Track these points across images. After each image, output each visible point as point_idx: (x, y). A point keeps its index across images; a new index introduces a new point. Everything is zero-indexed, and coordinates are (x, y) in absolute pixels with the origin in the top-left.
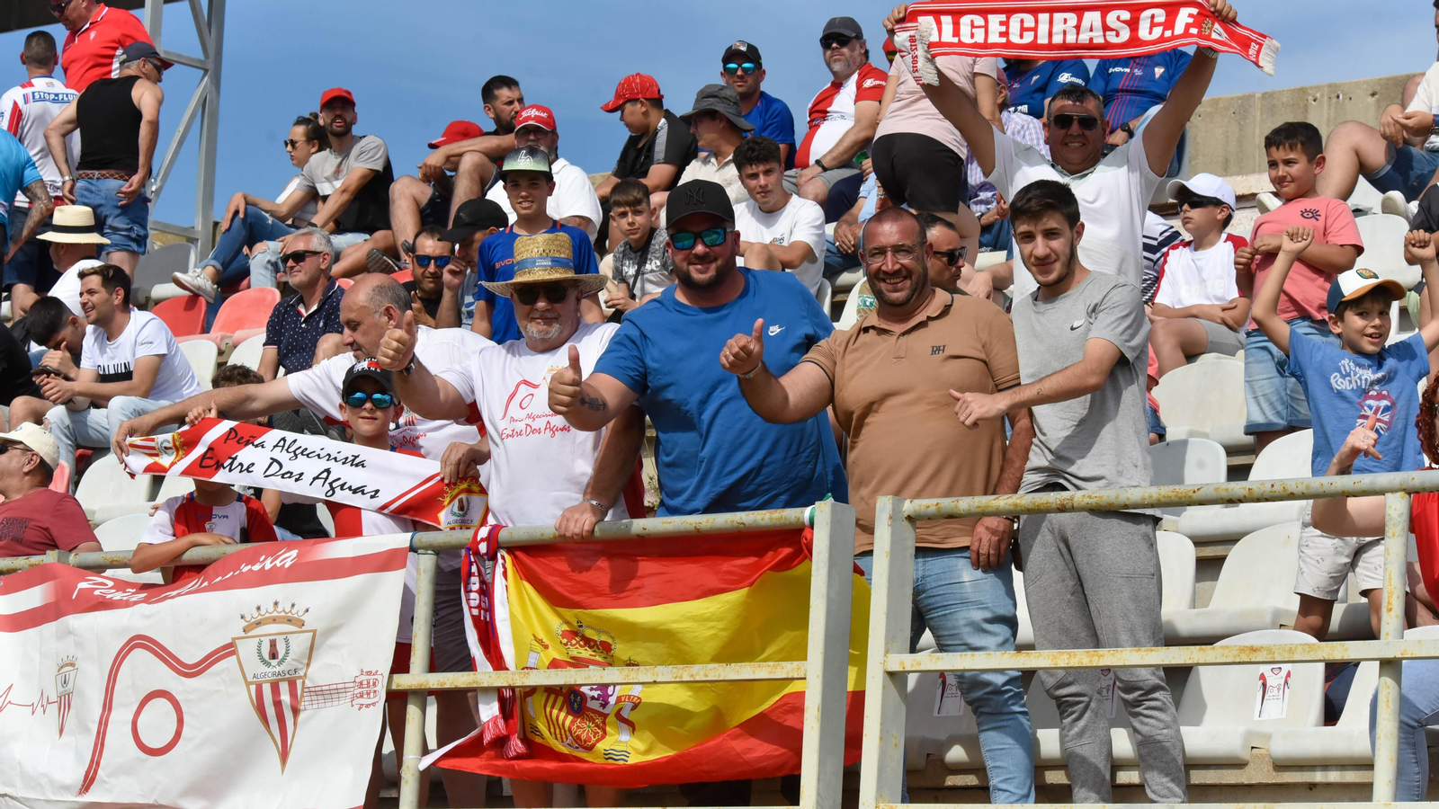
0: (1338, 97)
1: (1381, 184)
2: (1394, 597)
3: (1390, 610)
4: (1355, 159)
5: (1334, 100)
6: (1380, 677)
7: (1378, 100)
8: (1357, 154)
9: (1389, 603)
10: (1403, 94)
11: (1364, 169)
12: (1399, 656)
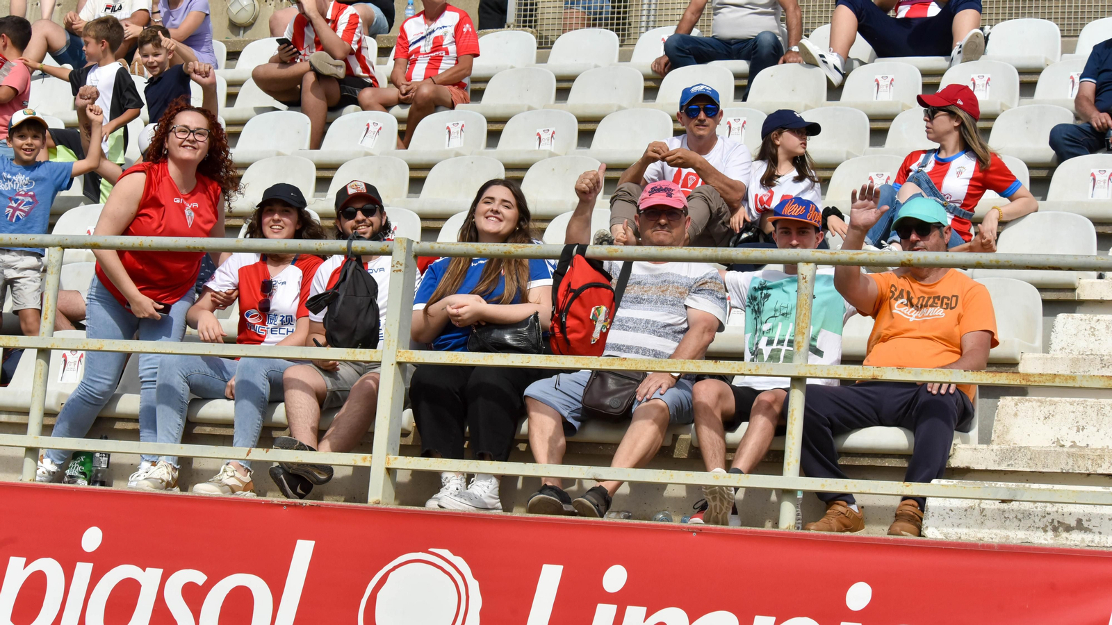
0: (37, 4)
1: (60, 59)
2: (49, 311)
3: (46, 318)
4: (45, 42)
5: (35, 6)
6: (37, 359)
7: (61, 9)
8: (47, 39)
9: (46, 314)
10: (77, 5)
11: (50, 49)
12: (49, 347)
